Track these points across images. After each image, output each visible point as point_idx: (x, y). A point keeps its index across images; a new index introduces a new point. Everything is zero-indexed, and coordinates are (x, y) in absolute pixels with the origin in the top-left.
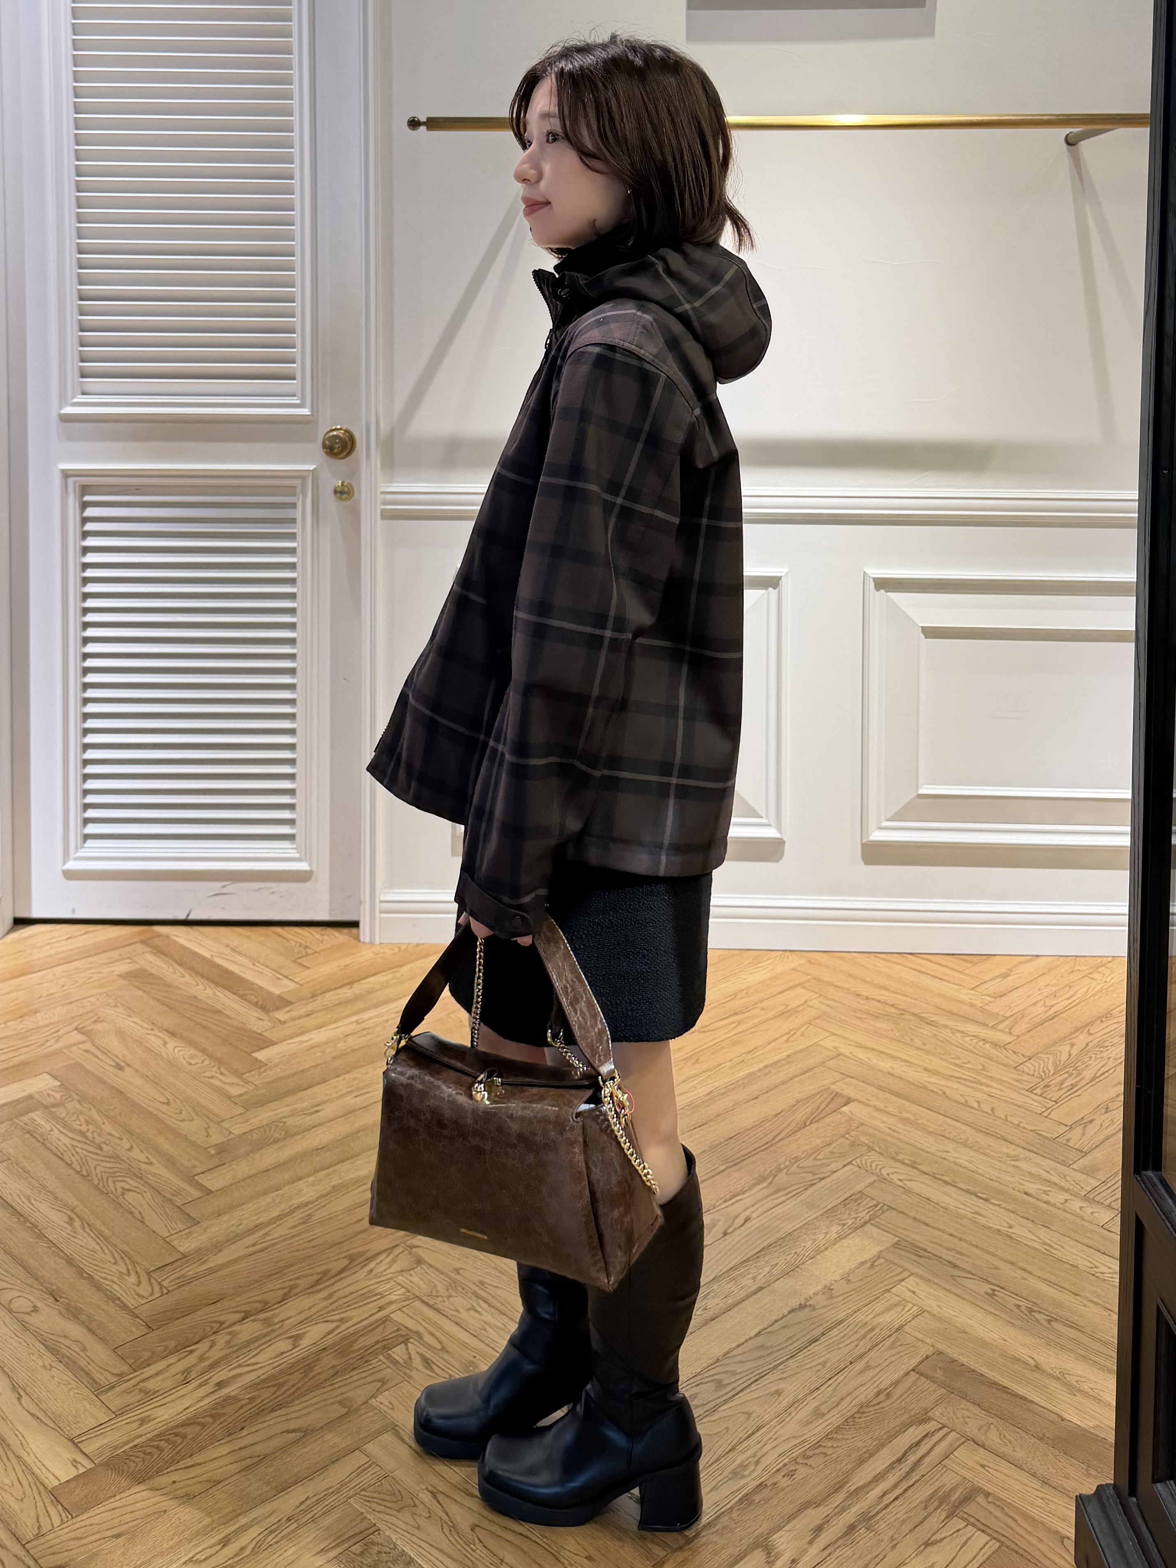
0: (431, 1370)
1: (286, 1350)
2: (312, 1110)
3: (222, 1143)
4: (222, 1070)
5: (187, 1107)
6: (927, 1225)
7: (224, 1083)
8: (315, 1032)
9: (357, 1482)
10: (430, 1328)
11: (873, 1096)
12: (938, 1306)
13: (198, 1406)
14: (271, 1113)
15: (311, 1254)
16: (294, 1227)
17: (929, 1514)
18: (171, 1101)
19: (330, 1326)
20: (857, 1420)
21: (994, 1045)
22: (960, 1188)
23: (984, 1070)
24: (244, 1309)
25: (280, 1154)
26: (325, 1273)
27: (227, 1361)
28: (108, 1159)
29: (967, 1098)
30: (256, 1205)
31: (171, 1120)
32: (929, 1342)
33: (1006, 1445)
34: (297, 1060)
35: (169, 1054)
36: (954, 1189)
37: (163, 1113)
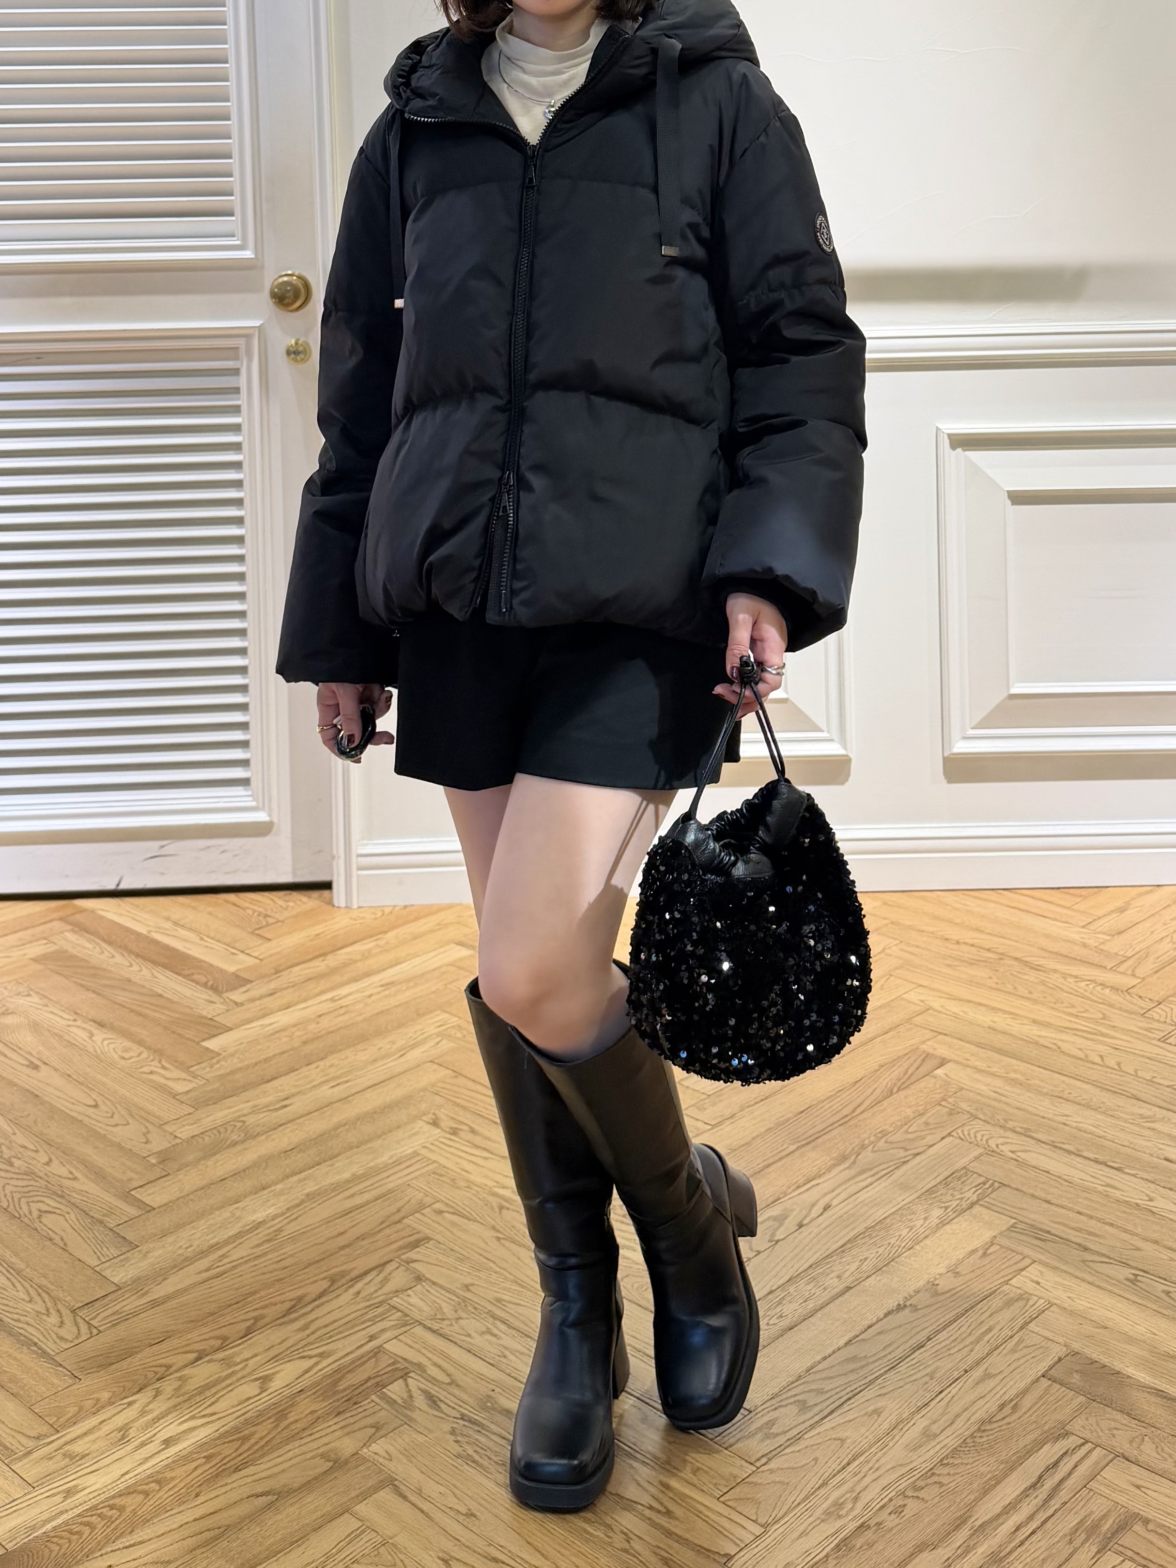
0: (439, 1409)
1: (251, 1395)
2: (278, 1106)
3: (166, 1150)
4: (164, 1063)
5: (119, 1108)
6: (1049, 1202)
7: (167, 1078)
8: (280, 1013)
9: (348, 1553)
10: (435, 1359)
11: (973, 1055)
12: (1069, 1298)
13: (140, 1470)
14: (226, 1112)
15: (281, 1276)
16: (258, 1245)
17: (1075, 1551)
18: (100, 1103)
19: (308, 1363)
20: (978, 1440)
21: (1115, 989)
22: (1085, 1158)
23: (1104, 1018)
24: (197, 1349)
25: (240, 1159)
26: (300, 1299)
27: (178, 1412)
28: (20, 1177)
29: (1087, 1052)
30: (210, 1222)
31: (101, 1125)
32: (1060, 1340)
33: (1166, 1460)
34: (259, 1047)
35: (97, 1048)
36: (1079, 1159)
37: (90, 1118)
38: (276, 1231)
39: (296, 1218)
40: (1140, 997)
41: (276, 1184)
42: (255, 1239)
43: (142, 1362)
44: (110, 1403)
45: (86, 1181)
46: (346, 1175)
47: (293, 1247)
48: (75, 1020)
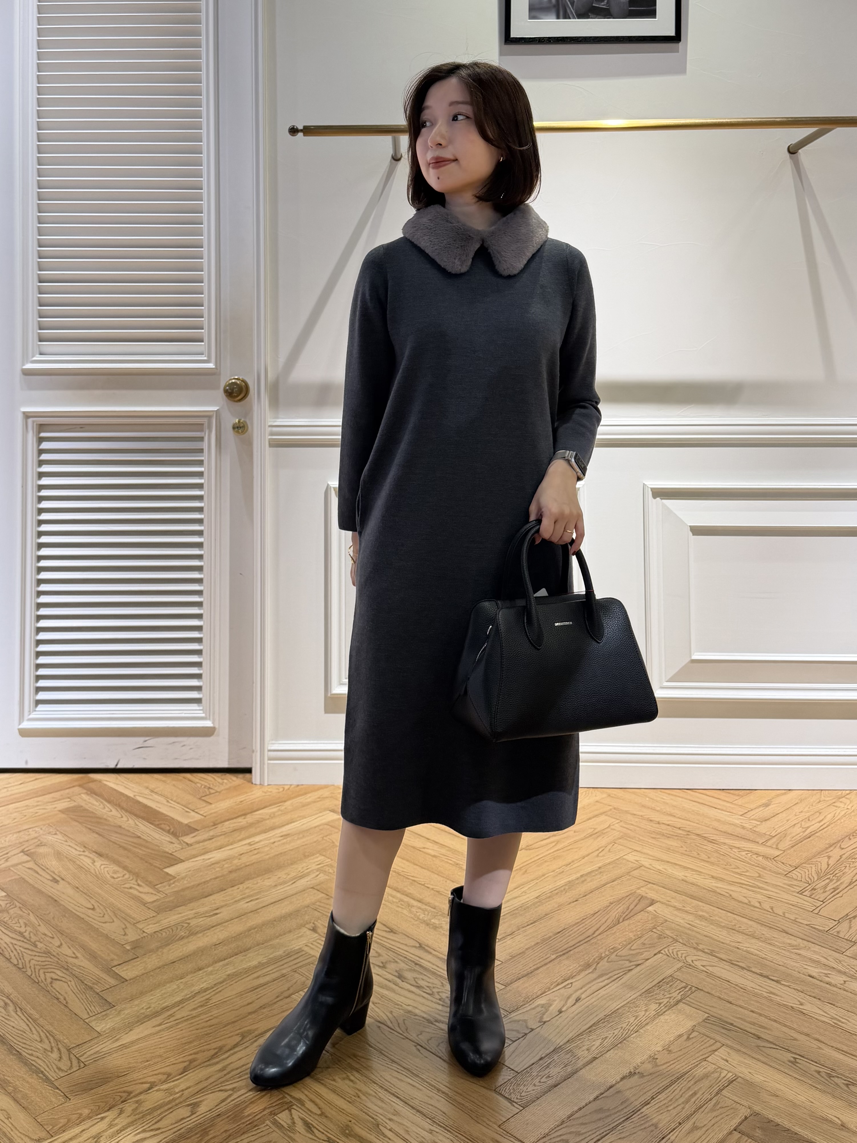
0: (313, 1133)
1: (185, 1116)
2: (211, 914)
3: (137, 940)
4: (139, 882)
6: (731, 1003)
7: (140, 892)
8: (215, 852)
10: (311, 1096)
11: (673, 898)
12: (750, 1073)
14: (179, 916)
15: (209, 1032)
16: (194, 1009)
18: (96, 907)
19: (224, 1095)
21: (765, 857)
22: (754, 972)
23: (759, 876)
24: (150, 1080)
25: (184, 949)
26: (220, 1048)
27: (134, 1126)
28: (40, 955)
29: (749, 899)
30: (163, 992)
31: (95, 922)
32: (746, 1104)
34: (201, 874)
35: (97, 870)
36: (749, 973)
37: (89, 916)
38: (207, 999)
39: (220, 991)
40: (783, 863)
41: (208, 967)
42: (192, 1004)
43: (112, 1089)
44: (89, 1117)
45: (83, 959)
46: (254, 963)
47: (216, 1012)
48: (84, 851)
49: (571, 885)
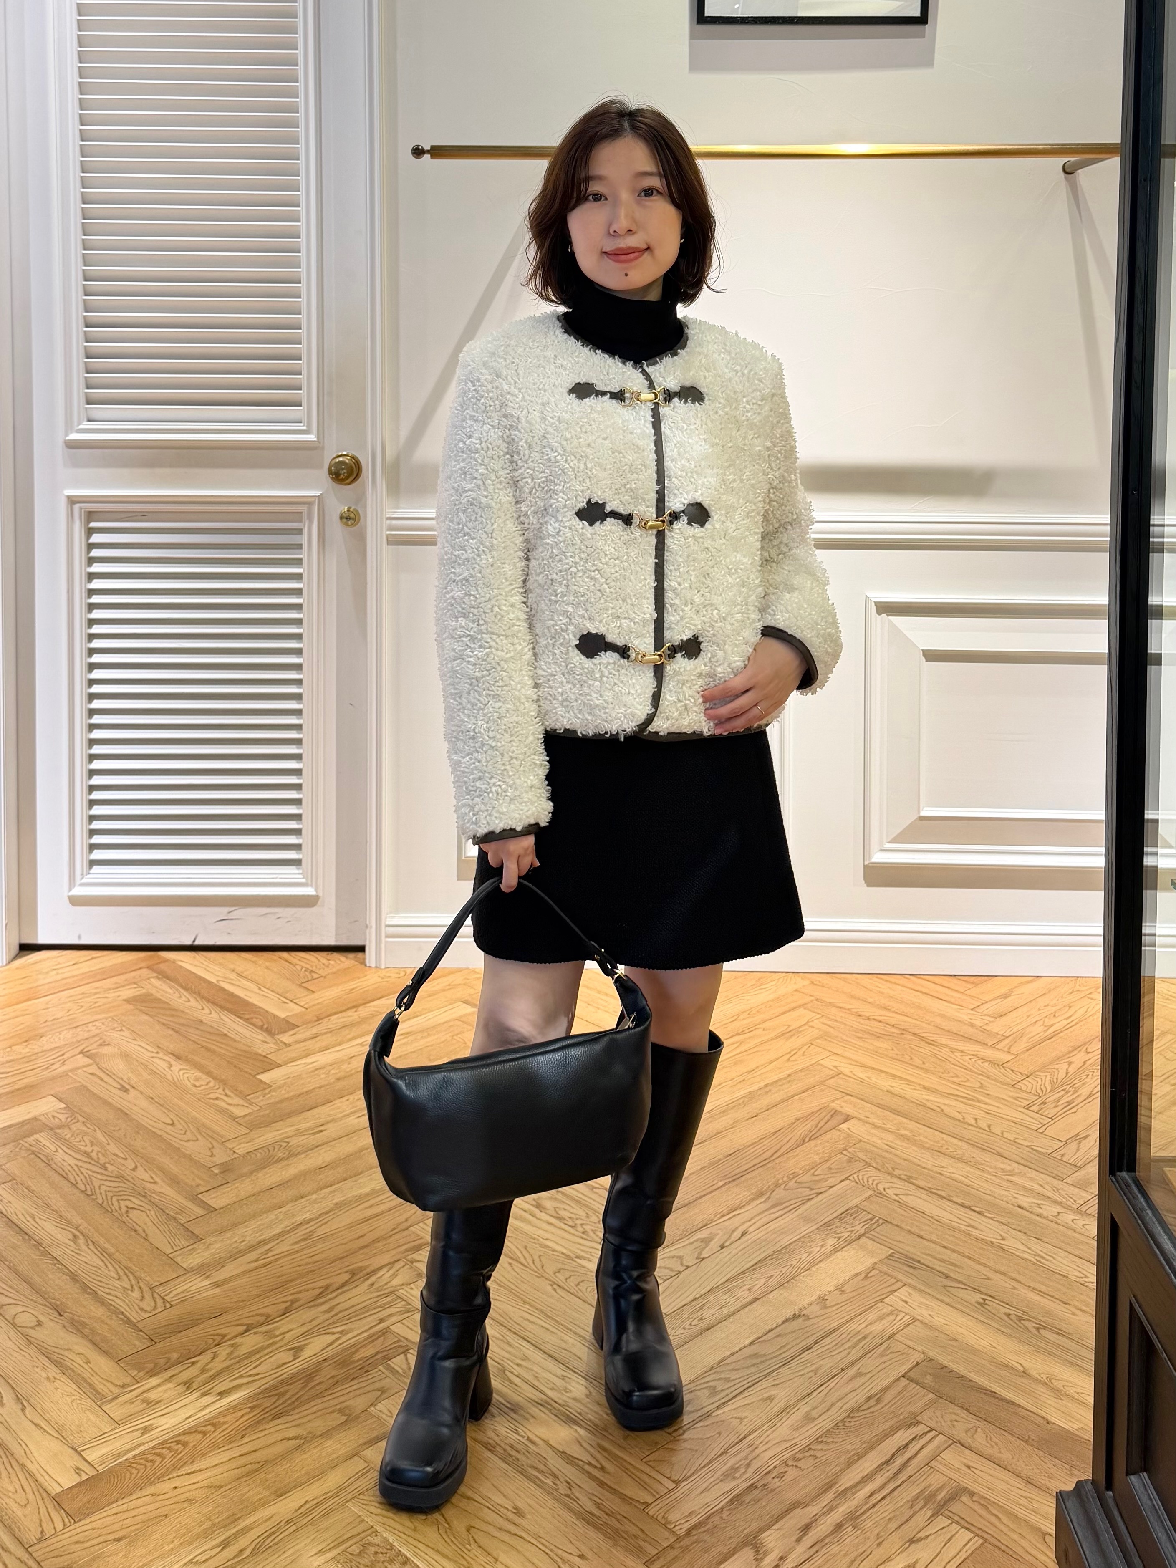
1: (286, 1361)
2: (315, 1131)
3: (226, 1162)
4: (227, 1091)
5: (191, 1127)
6: (921, 1237)
7: (229, 1104)
8: (319, 1054)
9: (356, 1486)
11: (873, 1114)
12: (930, 1315)
13: (200, 1415)
14: (276, 1133)
15: (313, 1269)
17: (915, 1513)
18: (176, 1122)
19: (331, 1338)
20: (847, 1424)
22: (954, 1202)
24: (246, 1322)
25: (284, 1172)
28: (112, 1179)
29: (964, 1115)
30: (260, 1223)
31: (176, 1140)
32: (920, 1349)
33: (992, 1447)
34: (302, 1081)
35: (174, 1077)
37: (168, 1133)
39: (327, 1222)
40: (1012, 1070)
41: (312, 1194)
45: (163, 1184)
46: (367, 1190)
48: (157, 1053)
49: (751, 1096)
